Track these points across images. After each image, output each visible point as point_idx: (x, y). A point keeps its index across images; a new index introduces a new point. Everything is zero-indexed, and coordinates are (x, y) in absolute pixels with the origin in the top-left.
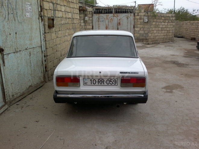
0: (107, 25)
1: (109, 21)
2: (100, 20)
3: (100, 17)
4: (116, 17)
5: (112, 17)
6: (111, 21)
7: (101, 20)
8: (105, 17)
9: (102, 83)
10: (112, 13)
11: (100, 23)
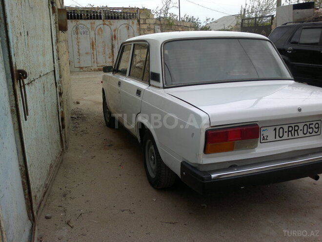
0: (94, 39)
1: (96, 32)
2: (79, 31)
3: (80, 25)
4: (108, 25)
5: (102, 26)
6: (100, 32)
7: (81, 30)
8: (89, 26)
9: (296, 132)
10: (101, 19)
11: (80, 35)
